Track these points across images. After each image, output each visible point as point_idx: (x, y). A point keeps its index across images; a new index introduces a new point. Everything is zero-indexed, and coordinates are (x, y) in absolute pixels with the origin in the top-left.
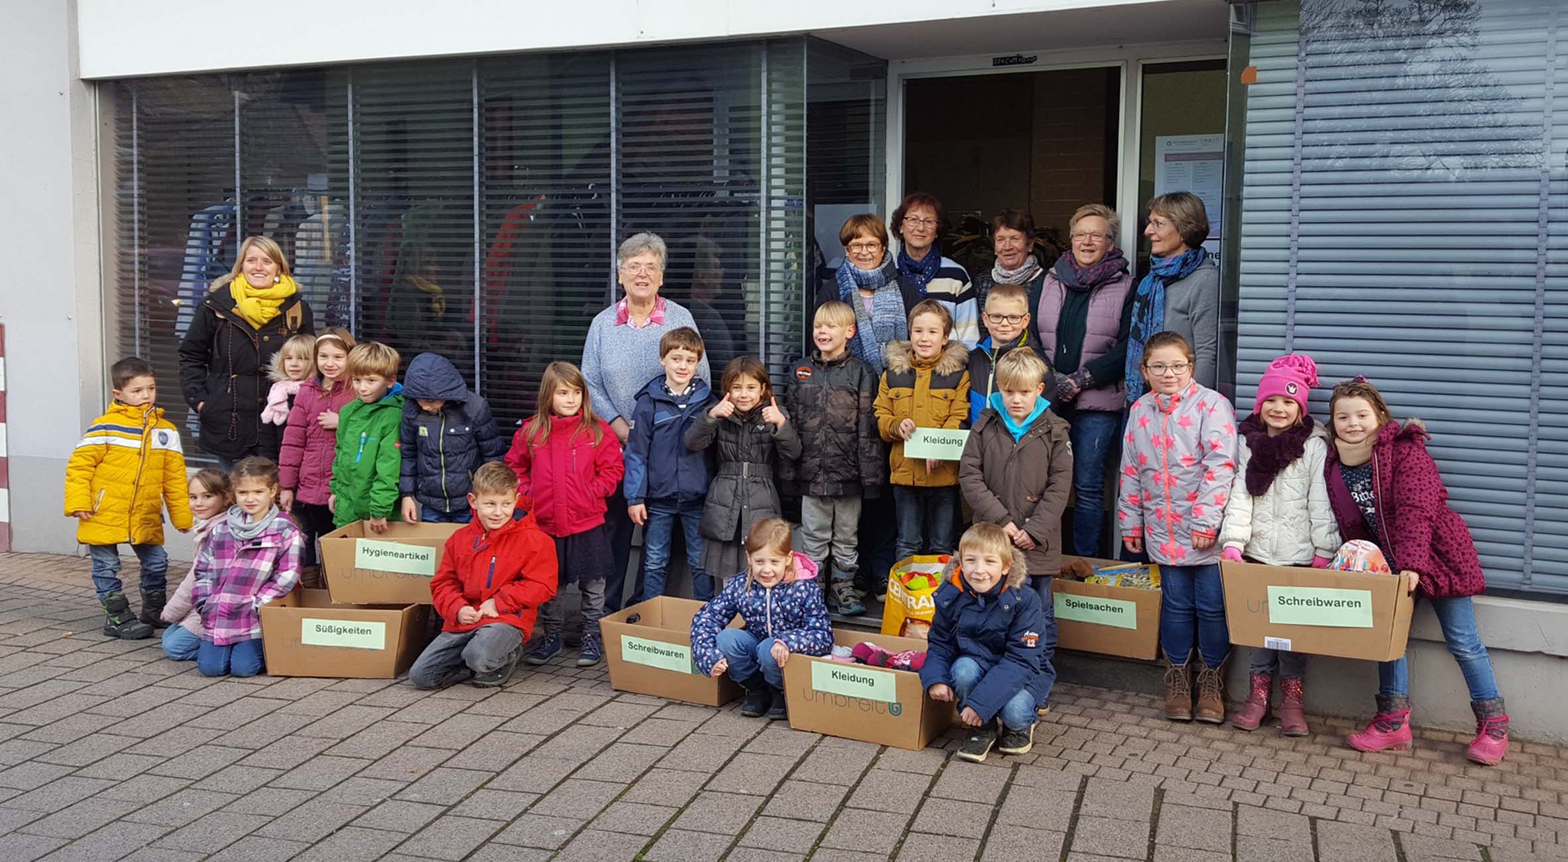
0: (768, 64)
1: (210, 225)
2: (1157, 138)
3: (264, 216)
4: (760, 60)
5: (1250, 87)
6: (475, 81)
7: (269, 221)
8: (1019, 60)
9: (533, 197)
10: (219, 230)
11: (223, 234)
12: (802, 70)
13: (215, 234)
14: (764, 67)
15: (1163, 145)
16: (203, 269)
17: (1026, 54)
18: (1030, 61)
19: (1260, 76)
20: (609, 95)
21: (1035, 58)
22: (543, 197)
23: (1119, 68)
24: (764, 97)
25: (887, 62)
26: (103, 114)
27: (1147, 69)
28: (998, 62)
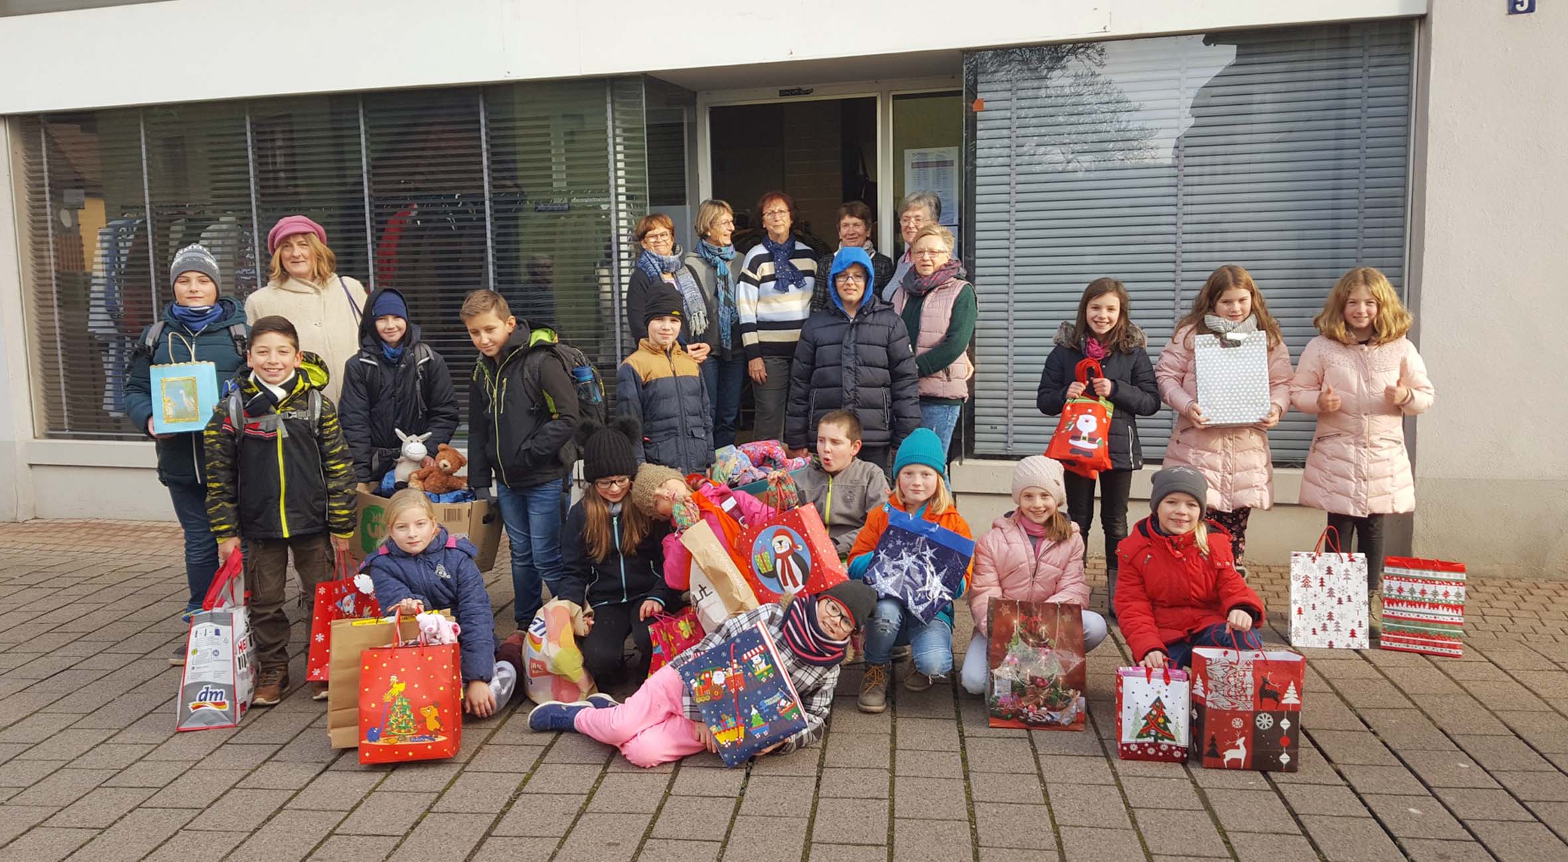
0: (612, 95)
1: (115, 237)
2: (906, 151)
3: (169, 227)
4: (605, 93)
5: (979, 114)
6: (361, 111)
7: (174, 232)
8: (799, 92)
9: (406, 206)
10: (124, 241)
11: (129, 244)
12: (641, 102)
13: (122, 244)
14: (609, 99)
15: (910, 156)
16: (113, 274)
17: (805, 87)
18: (807, 92)
19: (986, 105)
20: (479, 121)
21: (812, 91)
22: (416, 206)
23: (875, 98)
24: (610, 123)
25: (695, 94)
26: (13, 144)
27: (895, 98)
28: (783, 93)
